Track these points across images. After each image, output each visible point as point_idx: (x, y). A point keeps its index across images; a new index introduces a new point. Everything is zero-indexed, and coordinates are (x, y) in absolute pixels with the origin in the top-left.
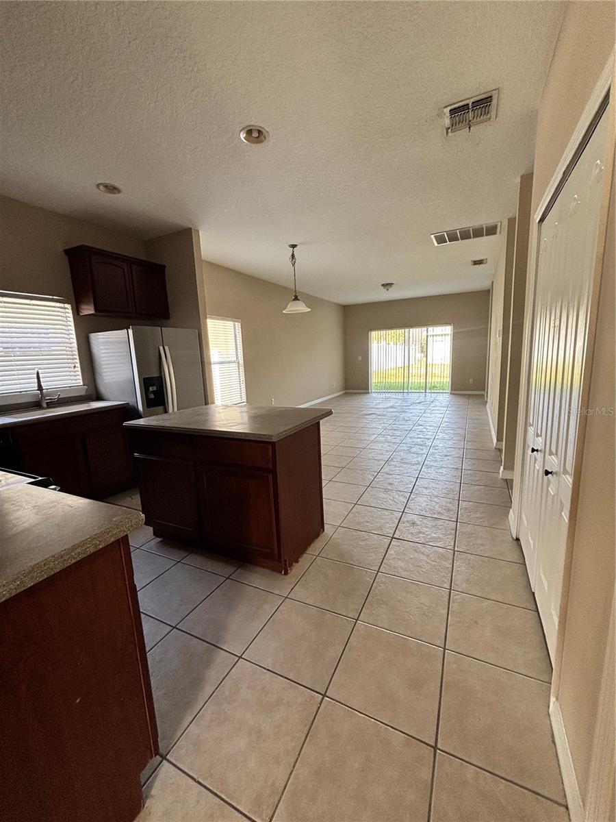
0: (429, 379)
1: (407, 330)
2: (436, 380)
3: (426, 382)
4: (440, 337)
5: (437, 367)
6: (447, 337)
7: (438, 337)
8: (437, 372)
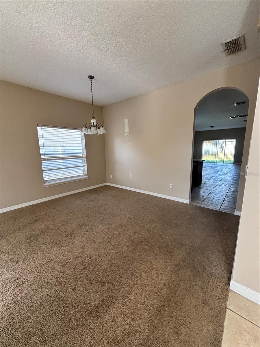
0: (225, 159)
1: (218, 141)
2: (228, 160)
3: (224, 161)
4: (231, 142)
5: (228, 155)
6: (233, 142)
7: (230, 142)
8: (228, 157)
